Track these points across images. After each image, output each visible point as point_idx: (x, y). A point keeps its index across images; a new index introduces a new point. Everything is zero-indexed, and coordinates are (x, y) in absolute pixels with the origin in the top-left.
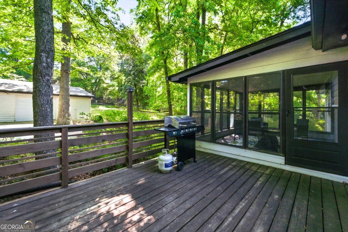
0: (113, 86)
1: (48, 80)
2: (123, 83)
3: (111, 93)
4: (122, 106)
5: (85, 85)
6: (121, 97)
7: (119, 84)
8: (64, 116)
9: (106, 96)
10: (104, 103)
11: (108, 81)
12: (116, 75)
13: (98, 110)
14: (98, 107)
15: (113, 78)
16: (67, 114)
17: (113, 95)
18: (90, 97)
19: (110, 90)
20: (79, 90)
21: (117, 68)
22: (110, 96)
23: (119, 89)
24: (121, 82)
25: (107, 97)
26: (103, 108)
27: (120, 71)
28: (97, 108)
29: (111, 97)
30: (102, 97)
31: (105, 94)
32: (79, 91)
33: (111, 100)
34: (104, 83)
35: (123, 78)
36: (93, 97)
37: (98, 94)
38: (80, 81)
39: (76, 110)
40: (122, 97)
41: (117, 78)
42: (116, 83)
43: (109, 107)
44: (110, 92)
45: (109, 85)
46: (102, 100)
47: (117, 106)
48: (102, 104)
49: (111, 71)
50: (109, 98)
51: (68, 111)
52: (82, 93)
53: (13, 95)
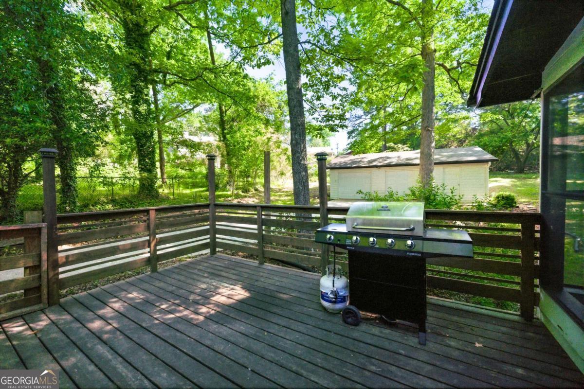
39: (459, 185)
52: (475, 156)
53: (383, 170)
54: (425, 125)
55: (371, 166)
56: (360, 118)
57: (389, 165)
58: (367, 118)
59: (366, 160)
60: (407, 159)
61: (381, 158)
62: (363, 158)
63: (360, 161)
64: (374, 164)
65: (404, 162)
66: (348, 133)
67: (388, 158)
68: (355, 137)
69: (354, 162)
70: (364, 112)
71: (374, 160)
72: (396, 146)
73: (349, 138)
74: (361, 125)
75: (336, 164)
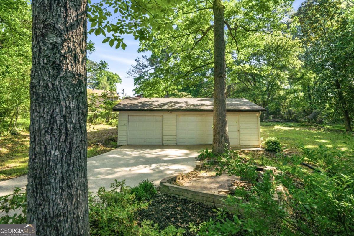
0: (295, 91)
1: (55, 47)
2: (312, 84)
3: (292, 104)
4: (313, 123)
5: (253, 95)
6: (309, 109)
7: (304, 89)
8: (220, 142)
9: (285, 108)
10: (282, 119)
11: (286, 86)
12: (299, 74)
13: (273, 131)
14: (273, 126)
15: (293, 79)
16: (223, 138)
17: (296, 106)
18: (257, 111)
19: (290, 99)
20: (243, 101)
21: (298, 64)
22: (290, 109)
23: (304, 95)
24: (309, 84)
25: (287, 110)
26: (281, 128)
27: (305, 67)
28: (272, 128)
29: (293, 110)
30: (279, 111)
31: (282, 106)
32: (242, 103)
33: (294, 113)
34: (281, 89)
35: (312, 76)
36: (262, 110)
37: (272, 106)
38: (247, 91)
39: (239, 131)
40: (312, 109)
41: (302, 77)
42: (298, 87)
43: (290, 126)
44: (291, 101)
45: (288, 91)
46: (280, 115)
47: (304, 123)
48: (279, 120)
49: (290, 70)
50: (289, 112)
51: (225, 133)
52: (246, 106)
53: (174, 114)
54: (218, 72)
55: (161, 110)
56: (146, 67)
57: (179, 110)
58: (152, 68)
59: (157, 103)
60: (194, 105)
61: (171, 102)
62: (153, 101)
63: (151, 104)
64: (166, 107)
65: (192, 107)
66: (135, 79)
67: (177, 103)
68: (141, 84)
69: (144, 104)
70: (150, 63)
71: (165, 104)
72: (180, 93)
73: (135, 84)
74: (146, 74)
75: (125, 105)
